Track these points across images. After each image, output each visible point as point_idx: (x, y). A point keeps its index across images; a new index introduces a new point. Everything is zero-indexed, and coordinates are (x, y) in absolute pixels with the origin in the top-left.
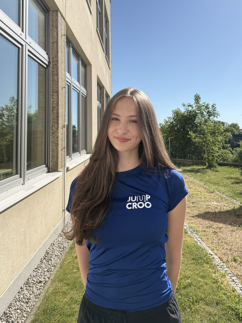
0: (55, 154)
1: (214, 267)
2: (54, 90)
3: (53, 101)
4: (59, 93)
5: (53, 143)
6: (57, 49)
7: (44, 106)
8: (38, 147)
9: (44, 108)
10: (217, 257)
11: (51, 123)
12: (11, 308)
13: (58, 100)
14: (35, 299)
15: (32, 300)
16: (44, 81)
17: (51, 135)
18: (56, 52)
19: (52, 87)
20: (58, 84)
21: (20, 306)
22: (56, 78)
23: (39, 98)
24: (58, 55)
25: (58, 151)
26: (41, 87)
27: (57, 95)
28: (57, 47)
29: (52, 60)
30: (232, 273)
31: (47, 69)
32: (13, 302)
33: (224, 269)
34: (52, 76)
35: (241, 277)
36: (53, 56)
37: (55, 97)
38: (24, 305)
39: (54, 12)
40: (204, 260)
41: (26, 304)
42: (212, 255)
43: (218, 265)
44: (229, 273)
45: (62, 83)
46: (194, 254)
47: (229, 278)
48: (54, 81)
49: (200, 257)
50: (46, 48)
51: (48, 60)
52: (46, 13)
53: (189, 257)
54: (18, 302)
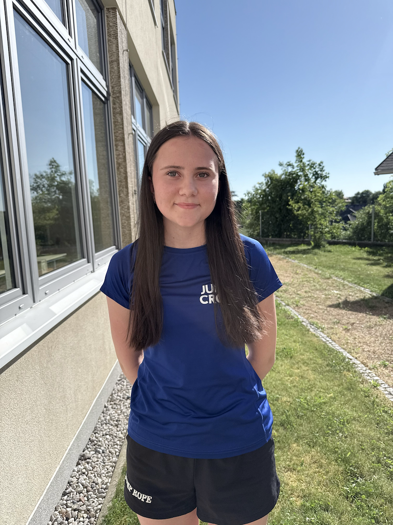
0: (127, 232)
2: (117, 137)
3: (118, 154)
4: (126, 142)
5: (123, 216)
6: (119, 72)
7: (104, 161)
8: (103, 223)
9: (106, 166)
10: (359, 362)
11: (117, 187)
12: (97, 433)
13: (125, 152)
17: (119, 205)
18: (117, 77)
19: (115, 133)
20: (123, 128)
21: (108, 430)
22: (119, 119)
23: (97, 150)
24: (120, 82)
25: (130, 228)
26: (100, 133)
27: (122, 144)
28: (119, 68)
29: (112, 90)
30: (386, 383)
31: (106, 105)
32: (98, 426)
33: (372, 377)
34: (114, 116)
36: (113, 83)
37: (120, 148)
38: (113, 428)
39: (110, 12)
40: (343, 366)
41: (116, 427)
42: (351, 359)
43: (364, 373)
44: (382, 384)
45: (127, 127)
46: (328, 359)
47: (384, 389)
48: (116, 123)
49: (337, 363)
50: (102, 70)
51: (106, 89)
52: (98, 12)
53: (322, 363)
54: (104, 426)
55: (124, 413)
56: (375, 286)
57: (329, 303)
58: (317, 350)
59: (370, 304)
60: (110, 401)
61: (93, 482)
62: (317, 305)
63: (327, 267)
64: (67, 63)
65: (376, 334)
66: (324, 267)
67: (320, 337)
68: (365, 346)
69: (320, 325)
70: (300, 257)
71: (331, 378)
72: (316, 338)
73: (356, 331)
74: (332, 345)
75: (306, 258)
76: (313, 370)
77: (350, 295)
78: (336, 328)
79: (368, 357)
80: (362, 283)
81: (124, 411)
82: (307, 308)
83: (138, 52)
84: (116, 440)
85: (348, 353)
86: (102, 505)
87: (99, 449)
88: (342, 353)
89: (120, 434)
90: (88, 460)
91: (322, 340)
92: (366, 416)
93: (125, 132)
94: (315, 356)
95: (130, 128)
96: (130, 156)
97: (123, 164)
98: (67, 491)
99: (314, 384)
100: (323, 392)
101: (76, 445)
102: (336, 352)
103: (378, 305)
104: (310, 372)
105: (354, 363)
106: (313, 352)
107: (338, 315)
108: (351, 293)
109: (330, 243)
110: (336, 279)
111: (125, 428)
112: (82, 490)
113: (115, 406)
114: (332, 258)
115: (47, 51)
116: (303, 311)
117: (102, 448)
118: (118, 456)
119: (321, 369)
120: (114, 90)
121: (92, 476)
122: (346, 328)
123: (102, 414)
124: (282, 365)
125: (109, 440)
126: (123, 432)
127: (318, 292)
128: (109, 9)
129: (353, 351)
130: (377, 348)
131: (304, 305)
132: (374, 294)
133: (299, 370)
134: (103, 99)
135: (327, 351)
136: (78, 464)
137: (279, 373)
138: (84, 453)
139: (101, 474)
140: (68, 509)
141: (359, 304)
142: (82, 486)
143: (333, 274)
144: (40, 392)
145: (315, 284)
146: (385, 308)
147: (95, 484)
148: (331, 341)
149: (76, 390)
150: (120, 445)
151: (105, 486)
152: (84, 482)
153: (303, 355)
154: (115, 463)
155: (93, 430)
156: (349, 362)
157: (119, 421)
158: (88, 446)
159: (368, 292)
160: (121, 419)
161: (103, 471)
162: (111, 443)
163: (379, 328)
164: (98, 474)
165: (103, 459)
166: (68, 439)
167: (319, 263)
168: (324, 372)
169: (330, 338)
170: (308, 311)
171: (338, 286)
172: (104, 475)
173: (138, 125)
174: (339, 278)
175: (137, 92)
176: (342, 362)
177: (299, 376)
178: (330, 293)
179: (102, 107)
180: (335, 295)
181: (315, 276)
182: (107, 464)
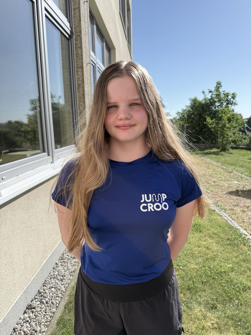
2: (78, 65)
3: (78, 77)
4: (84, 69)
6: (80, 17)
7: (69, 83)
9: (70, 86)
11: (78, 102)
13: (83, 76)
14: (69, 277)
15: (67, 277)
16: (67, 56)
17: (78, 115)
18: (78, 20)
19: (76, 62)
20: (82, 59)
21: (54, 284)
22: (80, 52)
23: (63, 75)
24: (81, 24)
26: (65, 62)
27: (82, 70)
28: (80, 14)
31: (70, 41)
32: (47, 279)
34: (76, 50)
36: (76, 25)
38: (59, 282)
40: (240, 241)
41: (61, 281)
42: (246, 235)
45: (86, 58)
46: (228, 235)
48: (78, 55)
49: (235, 238)
50: (68, 14)
51: (70, 29)
53: (224, 237)
54: (52, 279)
55: (69, 270)
57: (230, 190)
58: (220, 226)
60: (61, 259)
61: (34, 330)
62: (222, 191)
63: (230, 164)
64: (32, 2)
66: (228, 164)
67: (223, 216)
69: (223, 207)
70: (211, 157)
71: (230, 250)
72: (220, 217)
73: (250, 212)
74: (232, 223)
75: (216, 157)
76: (216, 243)
77: (246, 185)
78: (235, 210)
81: (69, 268)
82: (215, 193)
85: (244, 230)
87: (43, 300)
88: (240, 230)
89: (63, 288)
90: (33, 310)
91: (224, 218)
93: (84, 62)
94: (218, 231)
95: (88, 59)
96: (88, 80)
97: (82, 85)
99: (217, 254)
100: (224, 262)
101: (23, 298)
102: (235, 229)
104: (214, 244)
105: (249, 239)
106: (217, 228)
107: (237, 200)
108: (247, 184)
109: (232, 148)
110: (236, 173)
111: (67, 282)
113: (64, 263)
114: (234, 158)
116: (211, 196)
117: (47, 299)
119: (223, 242)
120: (76, 30)
121: (34, 324)
122: (243, 210)
123: (53, 270)
124: (192, 238)
125: (53, 293)
126: (65, 285)
127: (223, 182)
129: (248, 228)
131: (212, 191)
133: (206, 242)
134: (67, 36)
135: (228, 228)
136: (25, 312)
137: (190, 243)
138: (32, 302)
139: (41, 323)
142: (23, 334)
143: (234, 169)
145: (221, 176)
148: (231, 220)
149: (26, 255)
150: (61, 298)
152: (25, 329)
153: (209, 230)
154: (54, 313)
155: (43, 283)
156: (245, 237)
157: (65, 276)
158: (36, 297)
160: (66, 275)
161: (43, 320)
164: (39, 322)
166: (15, 294)
167: (225, 161)
168: (225, 245)
169: (231, 217)
170: (215, 196)
171: (237, 178)
172: (43, 324)
173: (98, 60)
174: (239, 172)
175: (98, 37)
176: (240, 238)
177: (205, 247)
178: (232, 183)
179: (67, 43)
180: (235, 184)
181: (221, 170)
182: (47, 313)
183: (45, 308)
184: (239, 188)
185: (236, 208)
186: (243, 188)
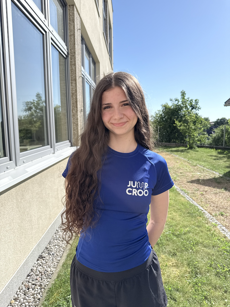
0: (76, 133)
1: (206, 219)
2: (72, 78)
3: (72, 88)
4: (77, 81)
5: (74, 123)
6: (74, 41)
7: (65, 92)
8: (62, 127)
9: (65, 95)
10: (207, 212)
11: (71, 107)
12: (50, 244)
13: (76, 87)
17: (72, 117)
18: (73, 44)
19: (71, 76)
20: (76, 73)
21: (57, 243)
22: (74, 68)
23: (60, 85)
24: (75, 46)
25: (78, 130)
26: (62, 75)
27: (75, 82)
28: (74, 39)
30: (221, 224)
31: (66, 60)
32: (51, 240)
33: (214, 221)
34: (71, 66)
35: (229, 227)
36: (71, 47)
37: (74, 85)
38: (60, 242)
39: (70, 7)
40: (197, 214)
41: (62, 242)
42: (202, 210)
43: (209, 218)
44: (219, 224)
45: (78, 73)
46: (189, 210)
47: (220, 228)
48: (72, 70)
49: (194, 212)
50: (65, 40)
51: (67, 51)
52: (64, 7)
53: (185, 212)
54: (55, 240)
56: (222, 171)
57: (193, 179)
58: (183, 204)
59: (218, 181)
61: (46, 270)
62: (186, 180)
63: (195, 159)
64: (43, 34)
65: (219, 197)
66: (193, 159)
67: (186, 197)
68: (212, 204)
69: (186, 191)
70: (180, 154)
71: (189, 220)
72: (184, 198)
73: (208, 195)
74: (192, 202)
75: (183, 154)
76: (179, 215)
77: (206, 176)
78: (196, 193)
79: (212, 210)
80: (215, 169)
82: (180, 181)
83: (87, 31)
84: (61, 248)
85: (201, 207)
86: (49, 282)
87: (50, 253)
88: (198, 207)
90: (43, 258)
91: (187, 199)
92: (207, 241)
93: (77, 76)
94: (181, 208)
95: (80, 73)
96: (79, 89)
97: (75, 94)
98: (30, 274)
99: (179, 223)
101: (37, 249)
102: (194, 206)
103: (222, 181)
104: (177, 216)
105: (204, 213)
106: (180, 206)
107: (198, 186)
108: (207, 174)
109: (198, 147)
110: (199, 166)
112: (38, 274)
114: (199, 155)
115: (31, 26)
116: (178, 183)
117: (53, 252)
118: (61, 257)
119: (184, 215)
120: (71, 52)
121: (45, 267)
122: (202, 194)
123: (55, 234)
125: (57, 248)
127: (188, 173)
128: (70, 5)
129: (204, 206)
130: (219, 205)
131: (179, 180)
132: (221, 175)
133: (171, 215)
134: (65, 56)
135: (189, 205)
136: (38, 260)
138: (42, 254)
139: (50, 266)
140: (29, 284)
141: (211, 180)
142: (39, 272)
143: (198, 163)
144: (16, 215)
145: (187, 169)
146: (226, 183)
147: (46, 271)
148: (192, 200)
149: (39, 218)
150: (63, 252)
151: (52, 273)
152: (40, 270)
153: (175, 207)
154: (59, 260)
155: (49, 242)
156: (201, 212)
158: (45, 251)
159: (217, 174)
161: (52, 265)
162: (58, 250)
163: (221, 194)
164: (48, 266)
165: (53, 259)
166: (32, 245)
167: (191, 157)
168: (186, 217)
169: (192, 199)
170: (180, 184)
171: (200, 170)
172: (52, 267)
173: (86, 73)
174: (201, 166)
175: (86, 54)
176: (197, 212)
177: (170, 218)
178: (195, 174)
179: (64, 61)
180: (198, 175)
181: (187, 164)
182: (54, 261)
183: (52, 258)
184: (201, 177)
185: (196, 192)
186: (204, 178)
